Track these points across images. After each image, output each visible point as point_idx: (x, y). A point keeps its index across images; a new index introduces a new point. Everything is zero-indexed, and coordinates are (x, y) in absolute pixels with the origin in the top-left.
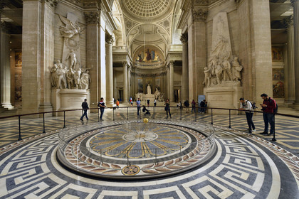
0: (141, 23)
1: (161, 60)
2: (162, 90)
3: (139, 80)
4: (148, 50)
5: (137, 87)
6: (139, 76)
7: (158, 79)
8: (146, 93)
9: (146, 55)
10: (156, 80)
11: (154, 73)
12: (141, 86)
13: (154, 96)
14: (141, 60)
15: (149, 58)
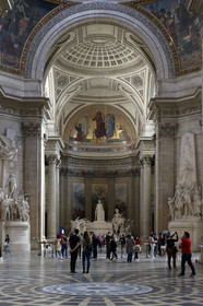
0: (87, 77)
1: (128, 140)
2: (130, 210)
3: (78, 185)
4: (100, 114)
5: (72, 204)
6: (77, 175)
7: (122, 184)
8: (93, 219)
9: (94, 125)
10: (118, 186)
11: (112, 168)
12: (81, 200)
13: (109, 225)
14: (81, 138)
15: (101, 131)
